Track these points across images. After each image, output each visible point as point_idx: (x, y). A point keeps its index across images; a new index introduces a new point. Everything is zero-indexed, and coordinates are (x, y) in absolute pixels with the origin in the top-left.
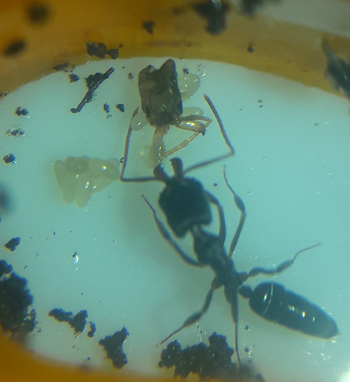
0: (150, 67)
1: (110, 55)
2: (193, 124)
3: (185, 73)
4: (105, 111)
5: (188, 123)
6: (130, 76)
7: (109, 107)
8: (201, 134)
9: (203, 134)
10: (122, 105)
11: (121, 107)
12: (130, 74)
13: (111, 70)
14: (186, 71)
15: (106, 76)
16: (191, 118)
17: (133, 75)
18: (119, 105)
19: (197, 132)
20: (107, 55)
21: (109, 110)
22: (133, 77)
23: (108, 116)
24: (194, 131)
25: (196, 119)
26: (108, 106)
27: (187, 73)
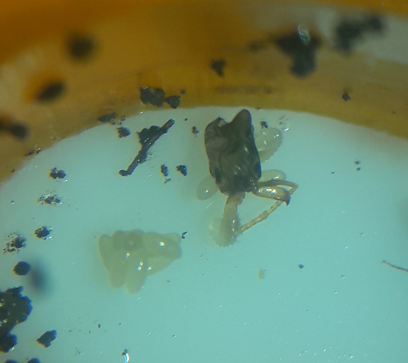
0: (219, 119)
1: (169, 103)
2: (274, 191)
5: (268, 190)
6: (194, 130)
10: (184, 167)
11: (182, 169)
12: (194, 128)
13: (170, 123)
14: (264, 124)
15: (164, 130)
16: (272, 183)
18: (180, 166)
19: (279, 201)
20: (165, 104)
21: (167, 172)
22: (197, 132)
23: (167, 180)
24: (276, 199)
25: (277, 184)
26: (166, 168)
27: (266, 127)
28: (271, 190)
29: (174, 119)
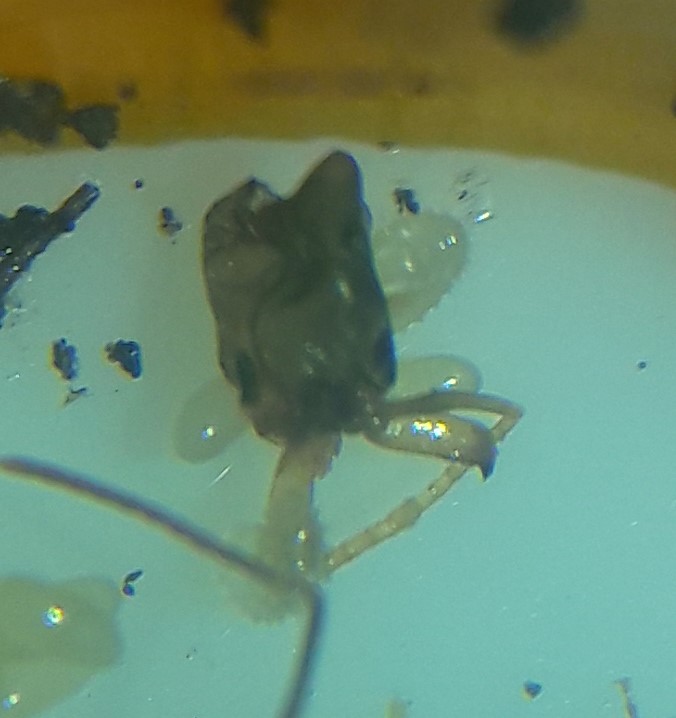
0: (252, 185)
1: (79, 130)
2: (440, 430)
3: (401, 210)
4: (58, 374)
5: (418, 426)
6: (168, 221)
7: (77, 355)
8: (477, 471)
9: (487, 471)
10: (132, 346)
11: (126, 356)
12: (166, 213)
13: (85, 197)
14: (406, 199)
15: (62, 221)
16: (432, 404)
17: (179, 215)
18: (121, 344)
19: (458, 465)
20: (67, 133)
21: (75, 367)
22: (179, 227)
23: (73, 392)
24: (446, 457)
25: (453, 407)
26: (71, 351)
27: (413, 208)
28: (427, 426)
29: (98, 183)
